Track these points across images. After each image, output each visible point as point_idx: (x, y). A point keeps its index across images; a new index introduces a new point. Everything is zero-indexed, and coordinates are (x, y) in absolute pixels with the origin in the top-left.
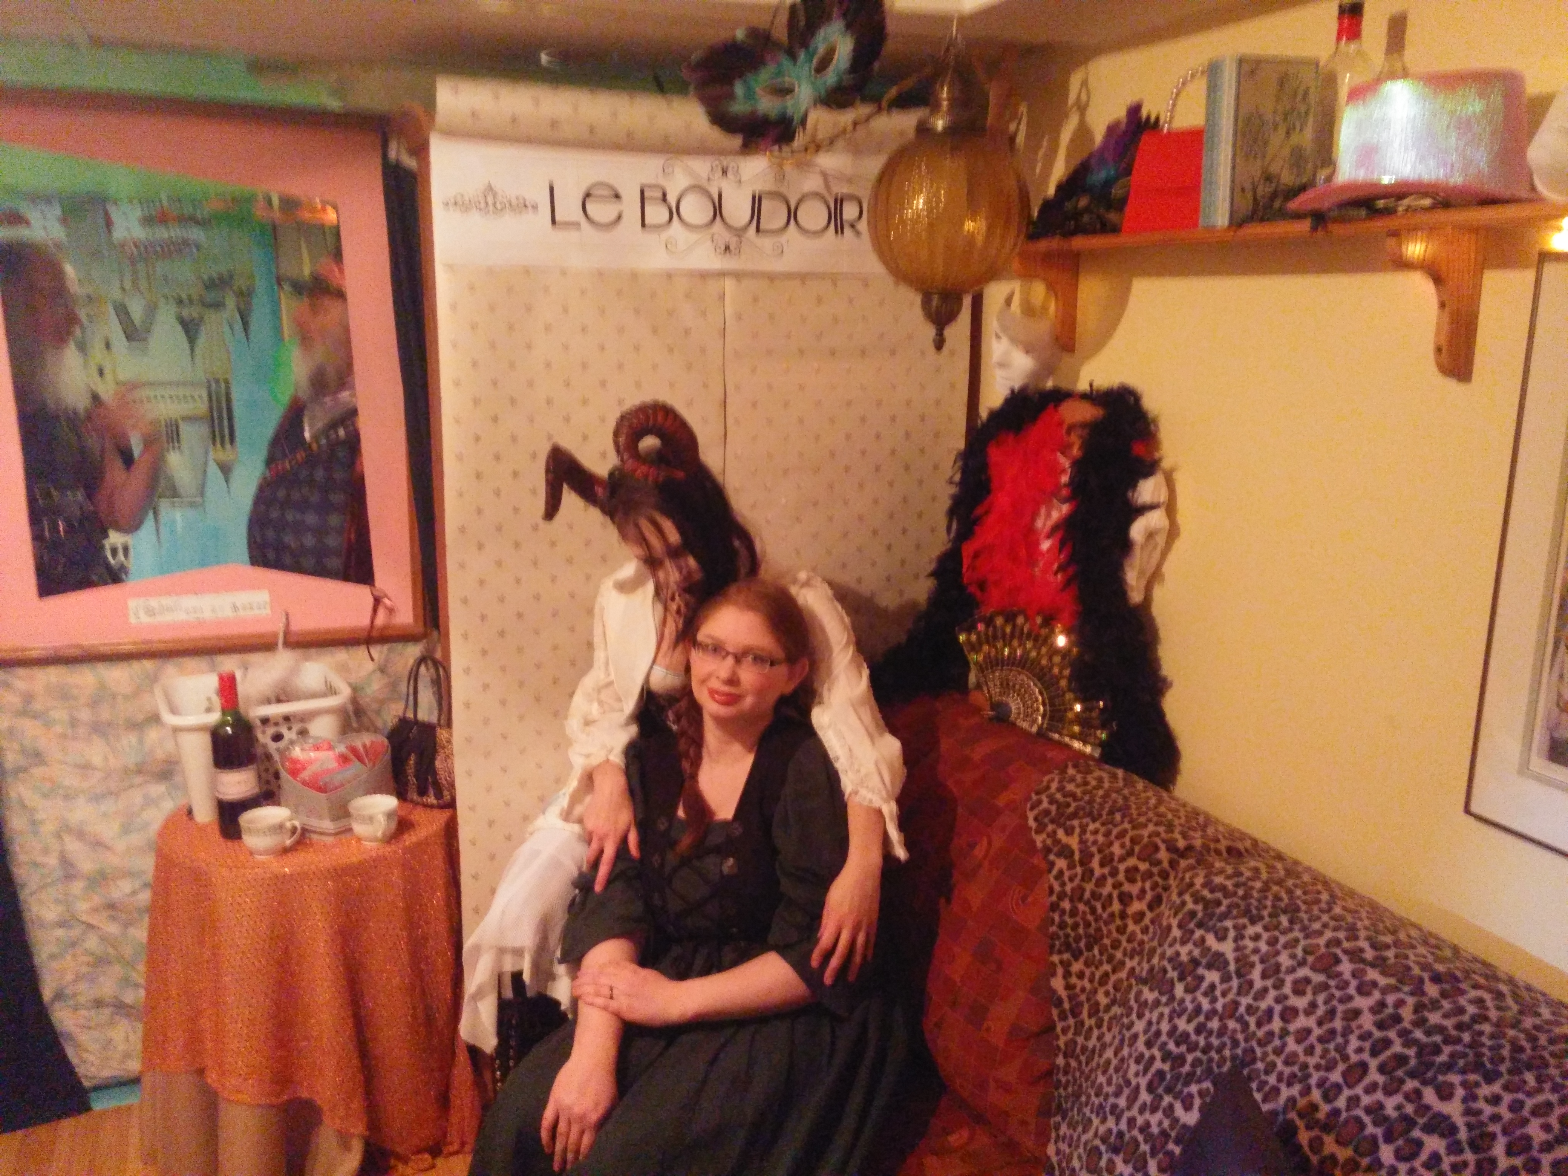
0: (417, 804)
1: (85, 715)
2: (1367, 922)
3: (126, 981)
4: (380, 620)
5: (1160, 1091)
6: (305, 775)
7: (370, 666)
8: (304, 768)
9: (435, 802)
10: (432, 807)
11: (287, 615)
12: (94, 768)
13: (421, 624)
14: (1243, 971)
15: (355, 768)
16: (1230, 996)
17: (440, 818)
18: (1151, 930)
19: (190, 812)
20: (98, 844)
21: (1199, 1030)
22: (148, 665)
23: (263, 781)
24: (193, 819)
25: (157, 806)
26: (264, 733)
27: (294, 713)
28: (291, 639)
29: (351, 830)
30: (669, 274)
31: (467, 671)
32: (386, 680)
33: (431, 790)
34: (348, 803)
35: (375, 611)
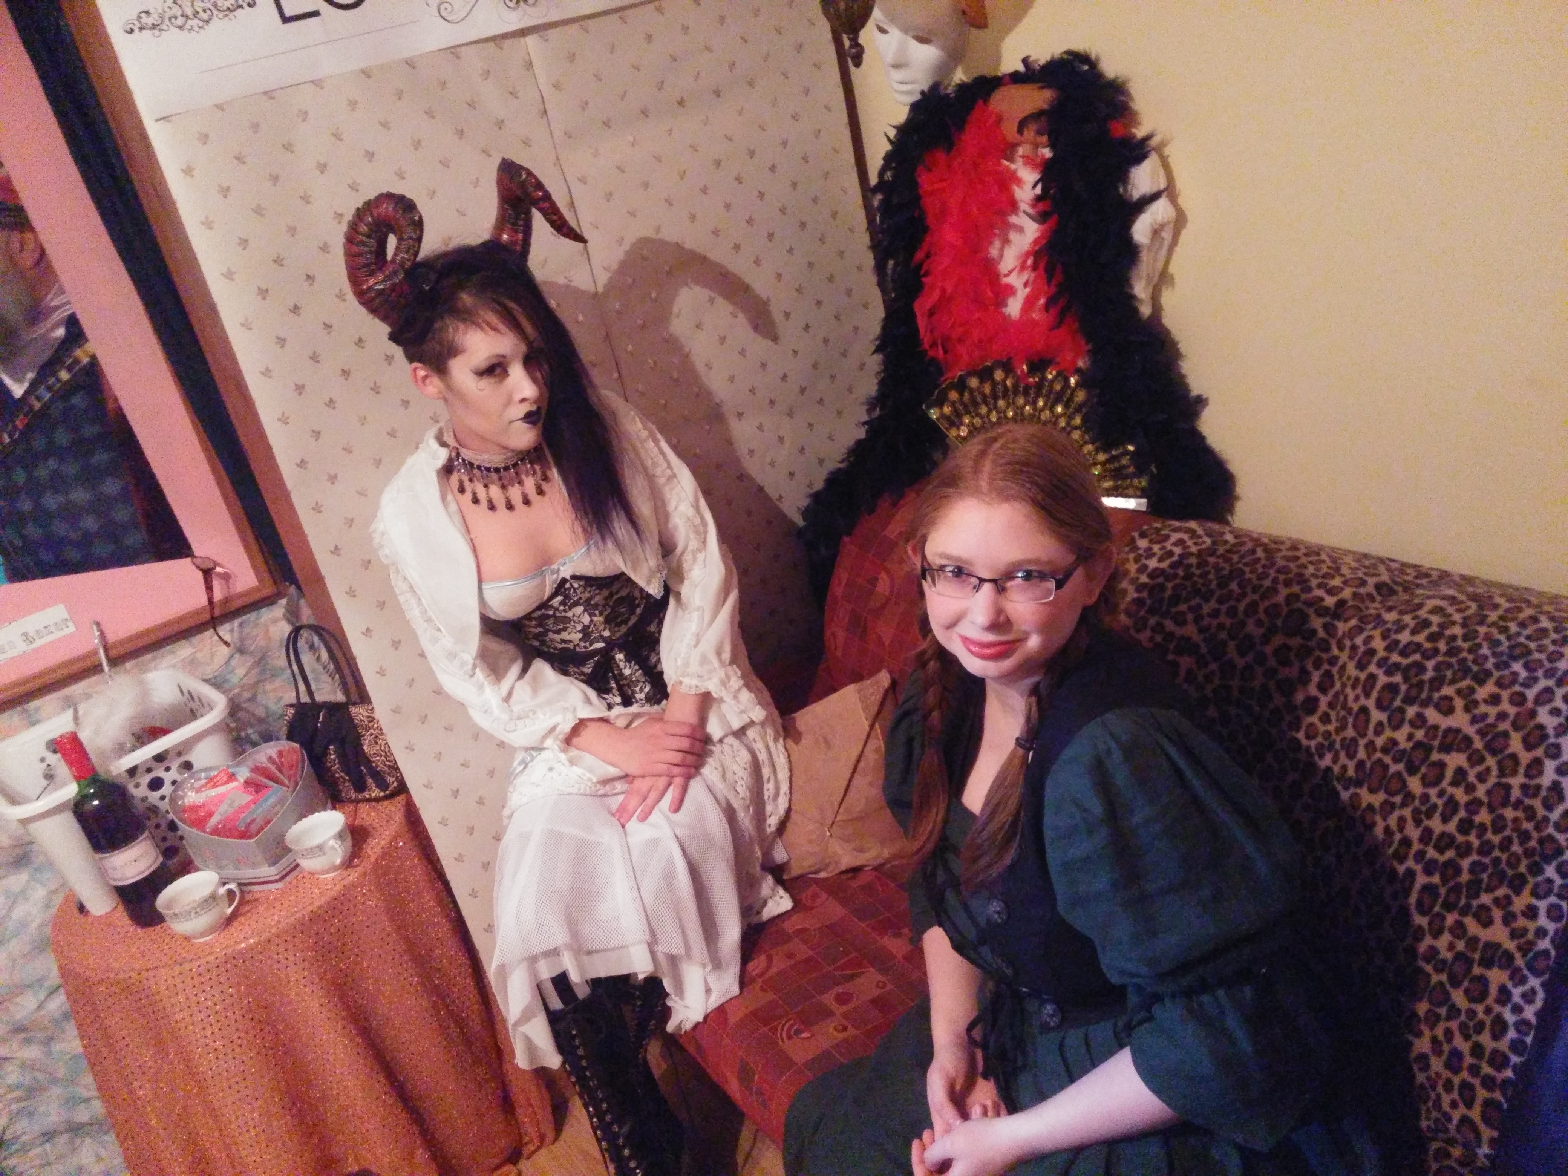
0: (357, 801)
3: (72, 1102)
4: (219, 595)
6: (214, 821)
7: (225, 650)
8: (211, 815)
9: (382, 794)
10: (377, 800)
11: (98, 624)
13: (268, 581)
14: (1497, 745)
15: (274, 794)
16: (1492, 780)
19: (82, 908)
21: (1465, 826)
23: (158, 839)
24: (87, 913)
25: (26, 899)
26: (137, 786)
27: (167, 752)
28: (113, 653)
29: (297, 866)
30: (454, 51)
31: (368, 632)
32: (249, 661)
33: (370, 781)
34: (283, 836)
35: (209, 588)
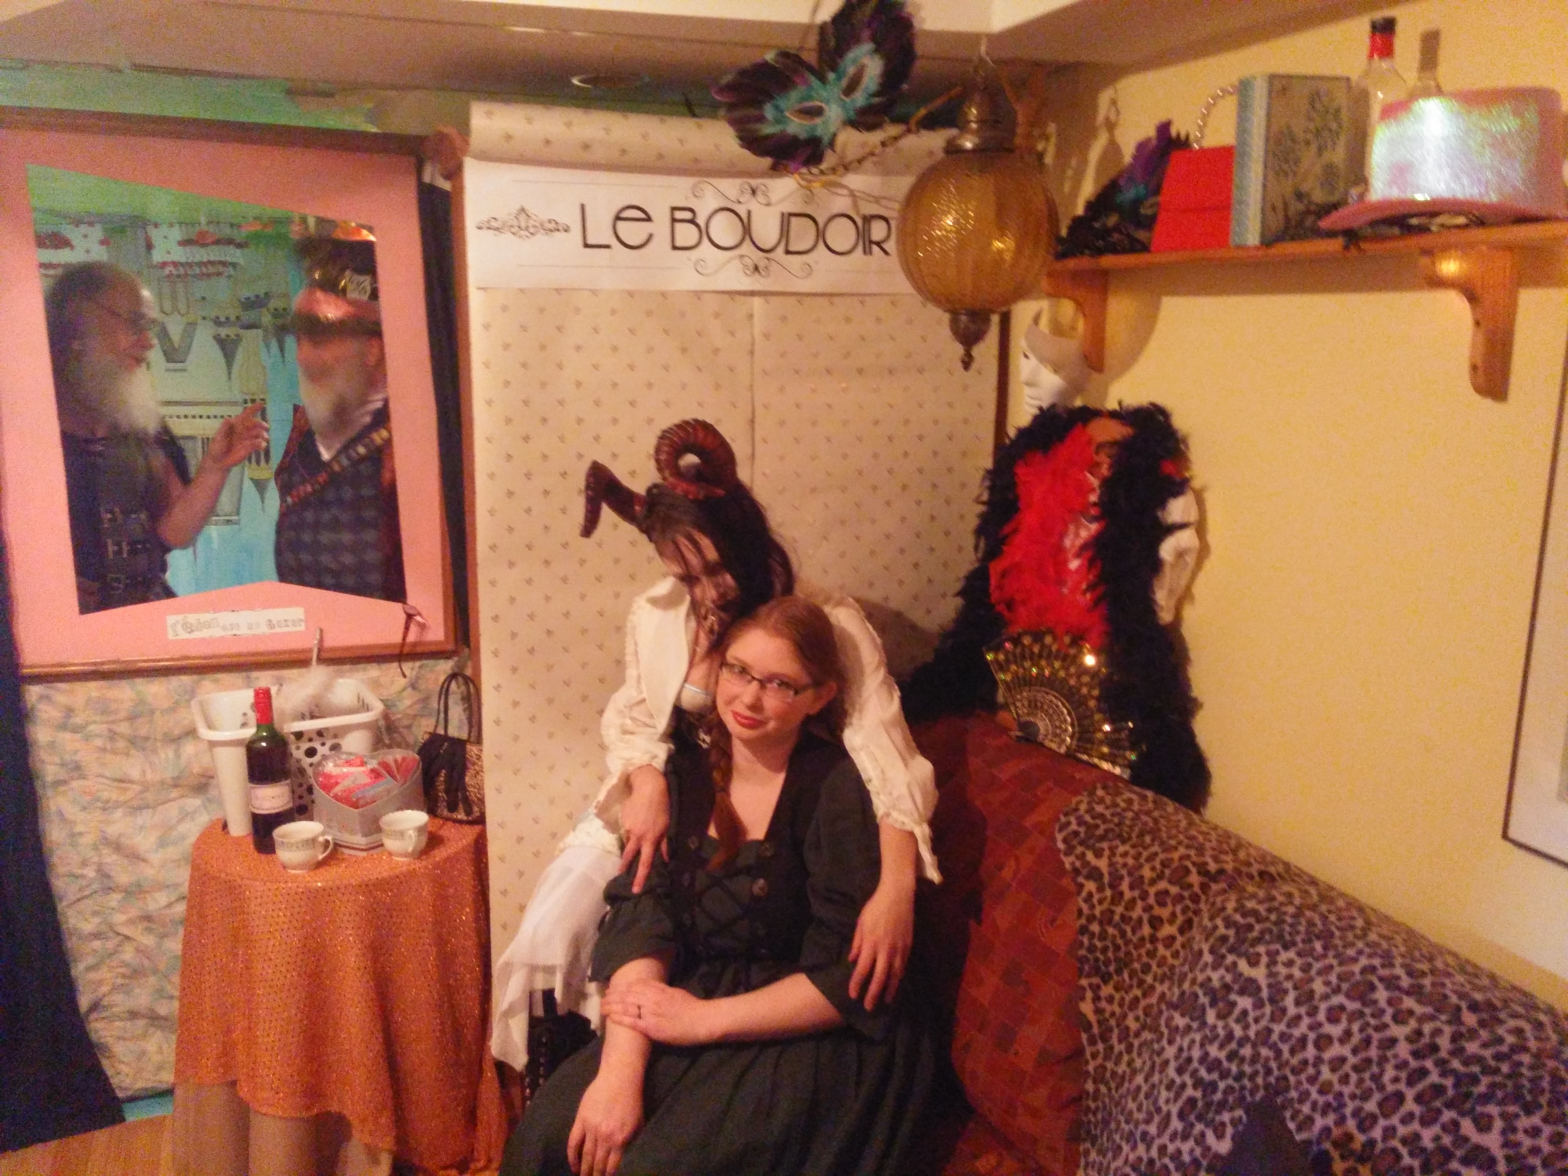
0: (447, 819)
1: (124, 728)
2: (1403, 949)
3: (160, 993)
4: (412, 637)
5: (1192, 1118)
6: (337, 789)
7: (403, 682)
8: (337, 783)
9: (465, 818)
10: (461, 822)
11: (321, 631)
12: (131, 782)
13: (451, 639)
14: (1276, 997)
15: (387, 783)
16: (1264, 1023)
17: (470, 833)
18: (1182, 953)
19: (225, 826)
20: (135, 857)
21: (1232, 1056)
22: (186, 679)
23: (296, 796)
24: (228, 833)
25: (193, 819)
26: (298, 748)
27: (327, 729)
28: (325, 655)
29: (382, 845)
30: (698, 294)
31: (498, 688)
32: (417, 696)
33: (461, 806)
34: (381, 817)
35: (407, 628)
